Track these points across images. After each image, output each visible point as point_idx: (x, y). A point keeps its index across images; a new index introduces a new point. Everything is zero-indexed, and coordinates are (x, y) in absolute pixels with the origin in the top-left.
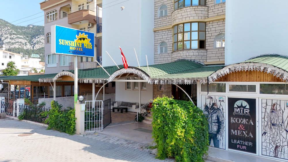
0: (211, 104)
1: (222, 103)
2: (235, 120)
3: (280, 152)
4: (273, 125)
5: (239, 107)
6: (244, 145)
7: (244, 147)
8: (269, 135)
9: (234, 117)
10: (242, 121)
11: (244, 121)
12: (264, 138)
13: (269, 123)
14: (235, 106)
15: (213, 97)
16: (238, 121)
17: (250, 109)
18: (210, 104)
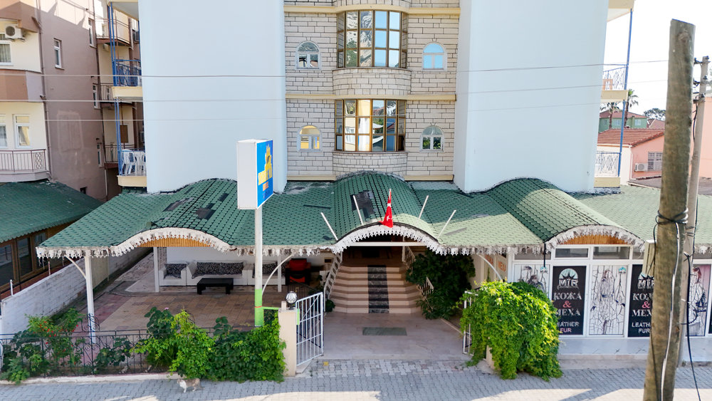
0: (529, 278)
1: (545, 274)
2: (559, 296)
3: (608, 328)
4: (603, 296)
5: (565, 278)
6: (569, 327)
7: (569, 330)
8: (598, 309)
9: (558, 291)
10: (568, 296)
11: (571, 296)
12: (592, 314)
13: (599, 295)
14: (561, 277)
15: (533, 267)
16: (563, 296)
17: (578, 279)
18: (527, 278)
